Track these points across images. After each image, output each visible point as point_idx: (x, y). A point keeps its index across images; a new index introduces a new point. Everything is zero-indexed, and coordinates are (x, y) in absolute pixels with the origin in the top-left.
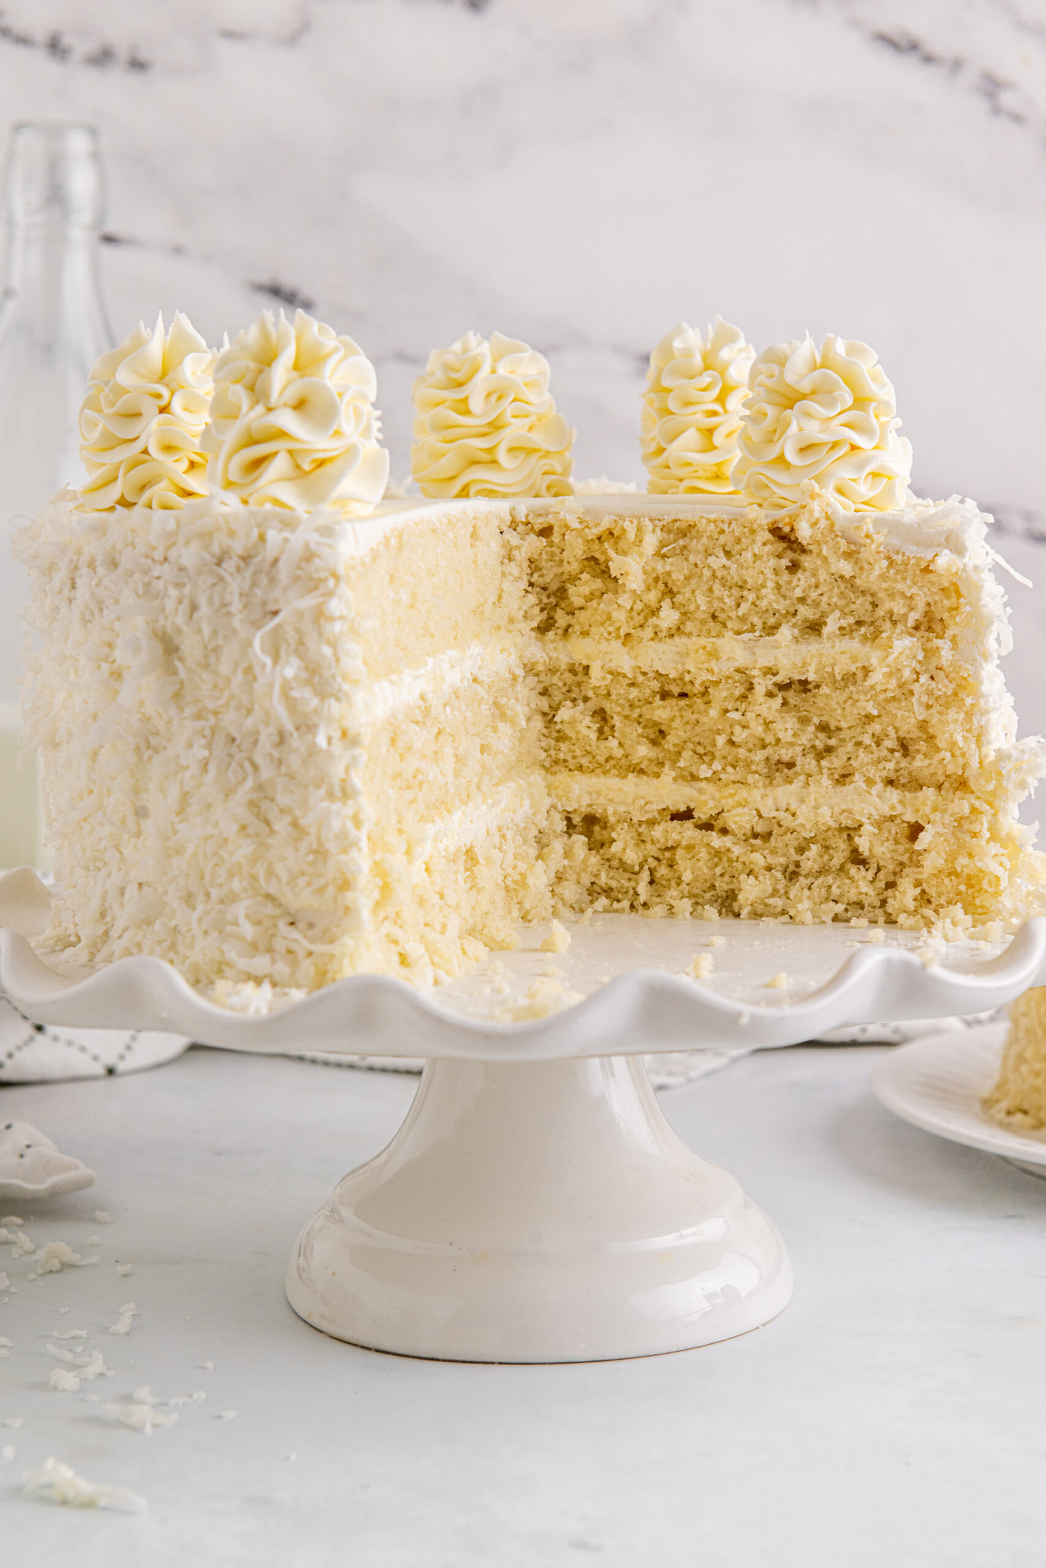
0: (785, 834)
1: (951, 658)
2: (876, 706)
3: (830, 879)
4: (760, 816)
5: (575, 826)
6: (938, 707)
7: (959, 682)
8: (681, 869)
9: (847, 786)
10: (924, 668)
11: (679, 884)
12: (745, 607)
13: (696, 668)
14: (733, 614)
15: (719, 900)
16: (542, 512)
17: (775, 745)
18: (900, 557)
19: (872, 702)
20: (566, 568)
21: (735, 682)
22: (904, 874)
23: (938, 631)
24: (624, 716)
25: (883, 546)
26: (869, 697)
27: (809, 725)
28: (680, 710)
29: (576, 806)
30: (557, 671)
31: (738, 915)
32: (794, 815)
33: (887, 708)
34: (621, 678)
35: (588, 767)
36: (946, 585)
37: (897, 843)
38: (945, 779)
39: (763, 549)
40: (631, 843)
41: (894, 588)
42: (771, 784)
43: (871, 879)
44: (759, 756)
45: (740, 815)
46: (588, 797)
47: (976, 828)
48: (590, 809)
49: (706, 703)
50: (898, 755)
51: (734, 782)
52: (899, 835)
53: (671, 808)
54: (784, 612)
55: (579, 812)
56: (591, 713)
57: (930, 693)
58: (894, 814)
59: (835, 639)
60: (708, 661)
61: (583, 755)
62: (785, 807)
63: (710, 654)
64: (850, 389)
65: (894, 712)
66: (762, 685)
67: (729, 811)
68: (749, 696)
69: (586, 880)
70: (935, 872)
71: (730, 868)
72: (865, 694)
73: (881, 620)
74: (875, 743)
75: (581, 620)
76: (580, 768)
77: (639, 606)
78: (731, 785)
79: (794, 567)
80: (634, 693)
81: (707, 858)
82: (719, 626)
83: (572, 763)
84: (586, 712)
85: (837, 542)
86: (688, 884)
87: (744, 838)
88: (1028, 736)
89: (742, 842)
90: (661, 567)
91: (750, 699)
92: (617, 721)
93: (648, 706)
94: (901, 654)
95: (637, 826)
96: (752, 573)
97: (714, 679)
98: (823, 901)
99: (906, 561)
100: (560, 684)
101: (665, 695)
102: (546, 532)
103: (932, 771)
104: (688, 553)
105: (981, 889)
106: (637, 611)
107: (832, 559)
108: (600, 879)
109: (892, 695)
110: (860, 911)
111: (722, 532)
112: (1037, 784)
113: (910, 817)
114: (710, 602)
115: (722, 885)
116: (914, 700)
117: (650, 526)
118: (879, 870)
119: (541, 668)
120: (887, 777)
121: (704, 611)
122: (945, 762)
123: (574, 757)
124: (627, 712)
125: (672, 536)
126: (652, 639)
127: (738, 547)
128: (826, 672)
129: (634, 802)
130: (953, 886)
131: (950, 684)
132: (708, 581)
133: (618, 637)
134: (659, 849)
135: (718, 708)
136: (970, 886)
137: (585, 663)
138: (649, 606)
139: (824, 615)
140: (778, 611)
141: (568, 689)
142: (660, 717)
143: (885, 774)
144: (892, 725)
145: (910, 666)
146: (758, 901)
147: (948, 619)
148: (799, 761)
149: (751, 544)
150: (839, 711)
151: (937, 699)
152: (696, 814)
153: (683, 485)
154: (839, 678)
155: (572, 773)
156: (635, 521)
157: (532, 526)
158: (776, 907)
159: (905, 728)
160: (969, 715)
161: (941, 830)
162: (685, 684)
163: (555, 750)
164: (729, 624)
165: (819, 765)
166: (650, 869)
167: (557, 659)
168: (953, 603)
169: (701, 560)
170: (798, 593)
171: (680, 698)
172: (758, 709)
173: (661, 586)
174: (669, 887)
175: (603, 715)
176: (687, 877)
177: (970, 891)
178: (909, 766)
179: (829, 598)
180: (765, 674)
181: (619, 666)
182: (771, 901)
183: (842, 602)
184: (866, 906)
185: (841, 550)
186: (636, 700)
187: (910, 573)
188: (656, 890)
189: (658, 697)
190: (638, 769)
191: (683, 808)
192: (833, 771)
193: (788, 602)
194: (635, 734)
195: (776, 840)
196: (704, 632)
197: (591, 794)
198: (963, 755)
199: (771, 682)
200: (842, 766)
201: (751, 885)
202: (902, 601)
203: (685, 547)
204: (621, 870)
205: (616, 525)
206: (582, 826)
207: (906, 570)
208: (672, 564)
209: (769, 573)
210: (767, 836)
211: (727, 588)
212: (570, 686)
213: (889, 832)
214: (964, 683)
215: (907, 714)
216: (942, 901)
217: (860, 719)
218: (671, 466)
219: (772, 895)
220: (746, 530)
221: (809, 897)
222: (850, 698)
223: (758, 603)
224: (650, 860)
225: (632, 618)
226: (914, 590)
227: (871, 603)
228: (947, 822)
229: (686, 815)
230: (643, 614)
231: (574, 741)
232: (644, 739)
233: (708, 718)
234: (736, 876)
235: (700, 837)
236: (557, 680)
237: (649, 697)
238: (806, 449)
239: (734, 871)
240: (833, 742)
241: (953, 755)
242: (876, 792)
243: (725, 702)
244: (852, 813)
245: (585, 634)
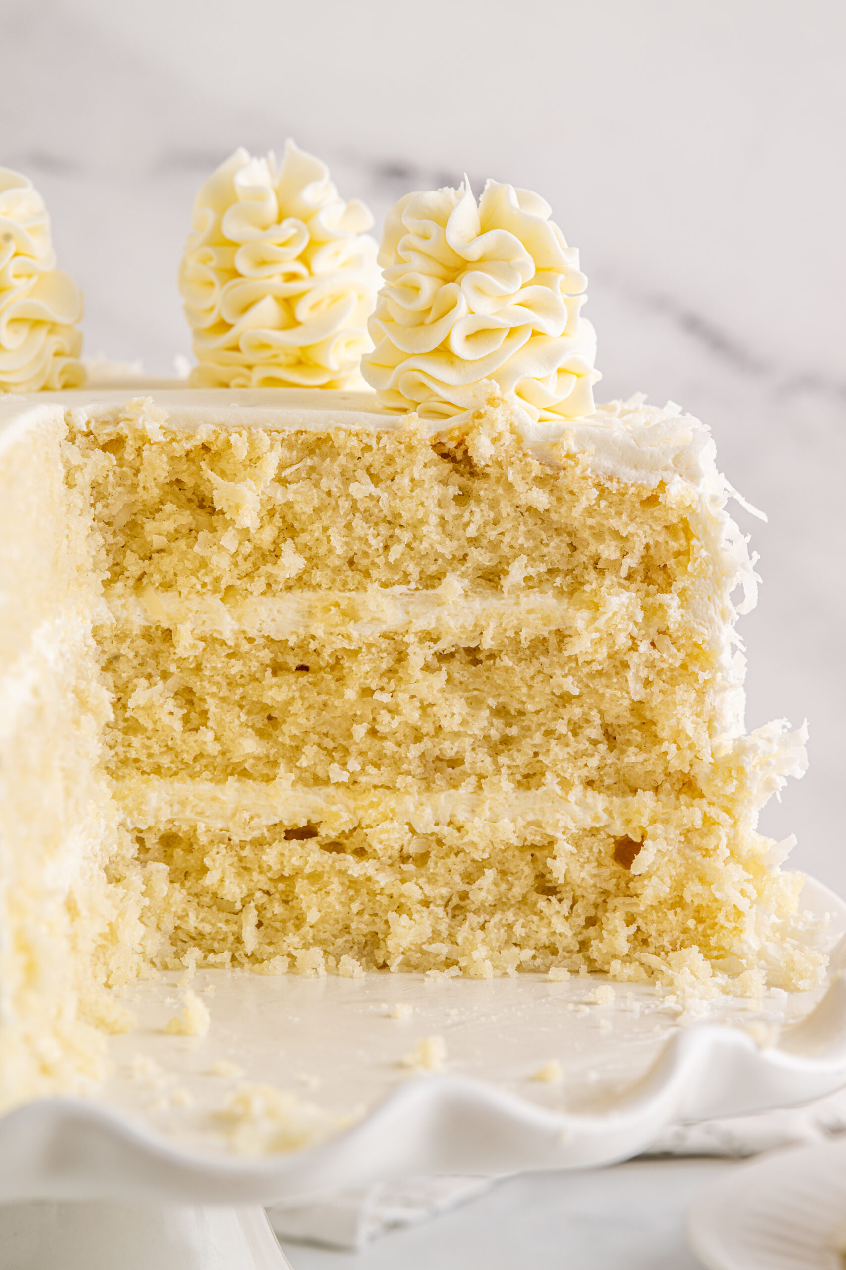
0: (447, 855)
1: (680, 618)
2: (576, 683)
3: (510, 916)
4: (413, 831)
5: (148, 850)
6: (661, 683)
7: (689, 651)
8: (304, 906)
9: (533, 790)
10: (643, 632)
11: (298, 927)
12: (396, 551)
13: (325, 633)
14: (380, 561)
15: (356, 947)
16: (110, 418)
17: (433, 736)
18: (615, 484)
19: (571, 677)
20: (141, 494)
21: (381, 651)
22: (610, 906)
23: (659, 582)
24: (220, 698)
25: (590, 470)
26: (567, 671)
27: (480, 709)
28: (301, 690)
29: (151, 822)
30: (126, 636)
31: (384, 966)
32: (459, 829)
33: (591, 685)
34: (217, 647)
35: (169, 769)
36: (675, 521)
37: (600, 865)
38: (664, 778)
39: (425, 473)
40: (231, 872)
41: (602, 525)
42: (428, 789)
43: (567, 914)
44: (414, 751)
45: (387, 832)
46: (169, 809)
47: (711, 843)
48: (170, 826)
49: (337, 680)
50: (603, 747)
51: (375, 787)
52: (603, 855)
53: (286, 822)
54: (449, 557)
55: (155, 830)
56: (172, 695)
57: (651, 665)
58: (597, 826)
59: (519, 593)
60: (343, 623)
61: (161, 753)
62: (448, 819)
63: (344, 614)
64: (533, 257)
65: (601, 691)
66: (419, 655)
67: (369, 826)
68: (400, 670)
69: (169, 924)
70: (655, 904)
71: (371, 904)
72: (562, 667)
73: (581, 567)
74: (572, 731)
75: (164, 568)
76: (158, 770)
77: (247, 548)
78: (372, 790)
79: (464, 497)
80: (236, 667)
81: (340, 891)
82: (359, 577)
83: (146, 766)
84: (167, 694)
85: (526, 464)
86: (311, 927)
87: (390, 861)
88: (772, 720)
89: (387, 867)
90: (280, 496)
91: (401, 674)
92: (211, 705)
93: (256, 684)
94: (615, 614)
95: (238, 849)
96: (411, 504)
97: (353, 648)
98: (502, 945)
99: (622, 490)
100: (131, 655)
101: (277, 669)
102: (115, 445)
103: (649, 768)
104: (317, 477)
105: (715, 924)
106: (243, 555)
107: (520, 487)
108: (187, 922)
109: (600, 668)
110: (551, 958)
111: (368, 448)
112: (784, 783)
113: (619, 830)
114: (347, 543)
115: (360, 927)
116: (630, 675)
117: (267, 440)
118: (575, 902)
119: (107, 634)
120: (587, 777)
121: (339, 556)
122: (668, 757)
123: (150, 755)
124: (224, 692)
125: (295, 453)
126: (264, 594)
127: (390, 470)
128: (507, 637)
129: (234, 815)
130: (678, 921)
131: (678, 654)
132: (347, 515)
133: (215, 591)
134: (270, 879)
135: (357, 688)
136: (700, 921)
137: (165, 625)
138: (260, 548)
139: (506, 560)
140: (442, 556)
141: (141, 662)
142: (272, 699)
143: (585, 772)
144: (596, 707)
145: (626, 630)
146: (413, 947)
147: (674, 566)
148: (469, 757)
149: (408, 466)
150: (524, 690)
151: (660, 672)
152: (323, 831)
153: (258, 374)
154: (525, 644)
155: (146, 776)
156: (245, 433)
157: (96, 438)
158: (438, 955)
159: (616, 711)
160: (701, 694)
161: (663, 846)
162: (307, 653)
163: (123, 746)
164: (374, 573)
165: (495, 762)
166: (256, 907)
167: (127, 620)
168: (681, 545)
169: (336, 487)
170: (472, 531)
171: (299, 672)
172: (413, 688)
173: (278, 521)
174: (284, 931)
175: (188, 697)
176: (313, 916)
177: (701, 928)
178: (617, 761)
179: (513, 539)
180: (421, 641)
181: (215, 630)
182: (433, 948)
183: (529, 544)
184: (560, 950)
185: (534, 475)
186: (238, 677)
187: (627, 505)
188: (265, 935)
189: (269, 671)
190: (239, 770)
191: (303, 823)
192: (514, 770)
193: (455, 543)
194: (237, 722)
195: (436, 863)
196: (338, 584)
197: (172, 805)
198: (691, 747)
199: (432, 651)
200: (527, 763)
201: (404, 927)
202: (613, 543)
203: (312, 469)
204: (214, 908)
205: (217, 438)
206: (158, 850)
207: (622, 502)
208: (296, 492)
209: (431, 505)
210: (422, 859)
211: (372, 525)
212: (143, 657)
213: (591, 849)
214: (696, 651)
215: (619, 694)
216: (666, 941)
217: (551, 700)
218: (242, 347)
219: (432, 940)
220: (403, 446)
221: (483, 941)
222: (539, 672)
223: (414, 545)
224: (258, 894)
225: (236, 564)
226: (632, 528)
227: (568, 545)
228: (672, 836)
229: (307, 833)
230: (252, 559)
231: (149, 734)
232: (250, 730)
233: (341, 700)
234: (380, 914)
235: (330, 862)
236: (127, 649)
237: (256, 672)
238: (478, 335)
239: (377, 907)
240: (514, 731)
241: (679, 748)
242: (574, 798)
243: (366, 678)
244: (541, 827)
245: (167, 586)
